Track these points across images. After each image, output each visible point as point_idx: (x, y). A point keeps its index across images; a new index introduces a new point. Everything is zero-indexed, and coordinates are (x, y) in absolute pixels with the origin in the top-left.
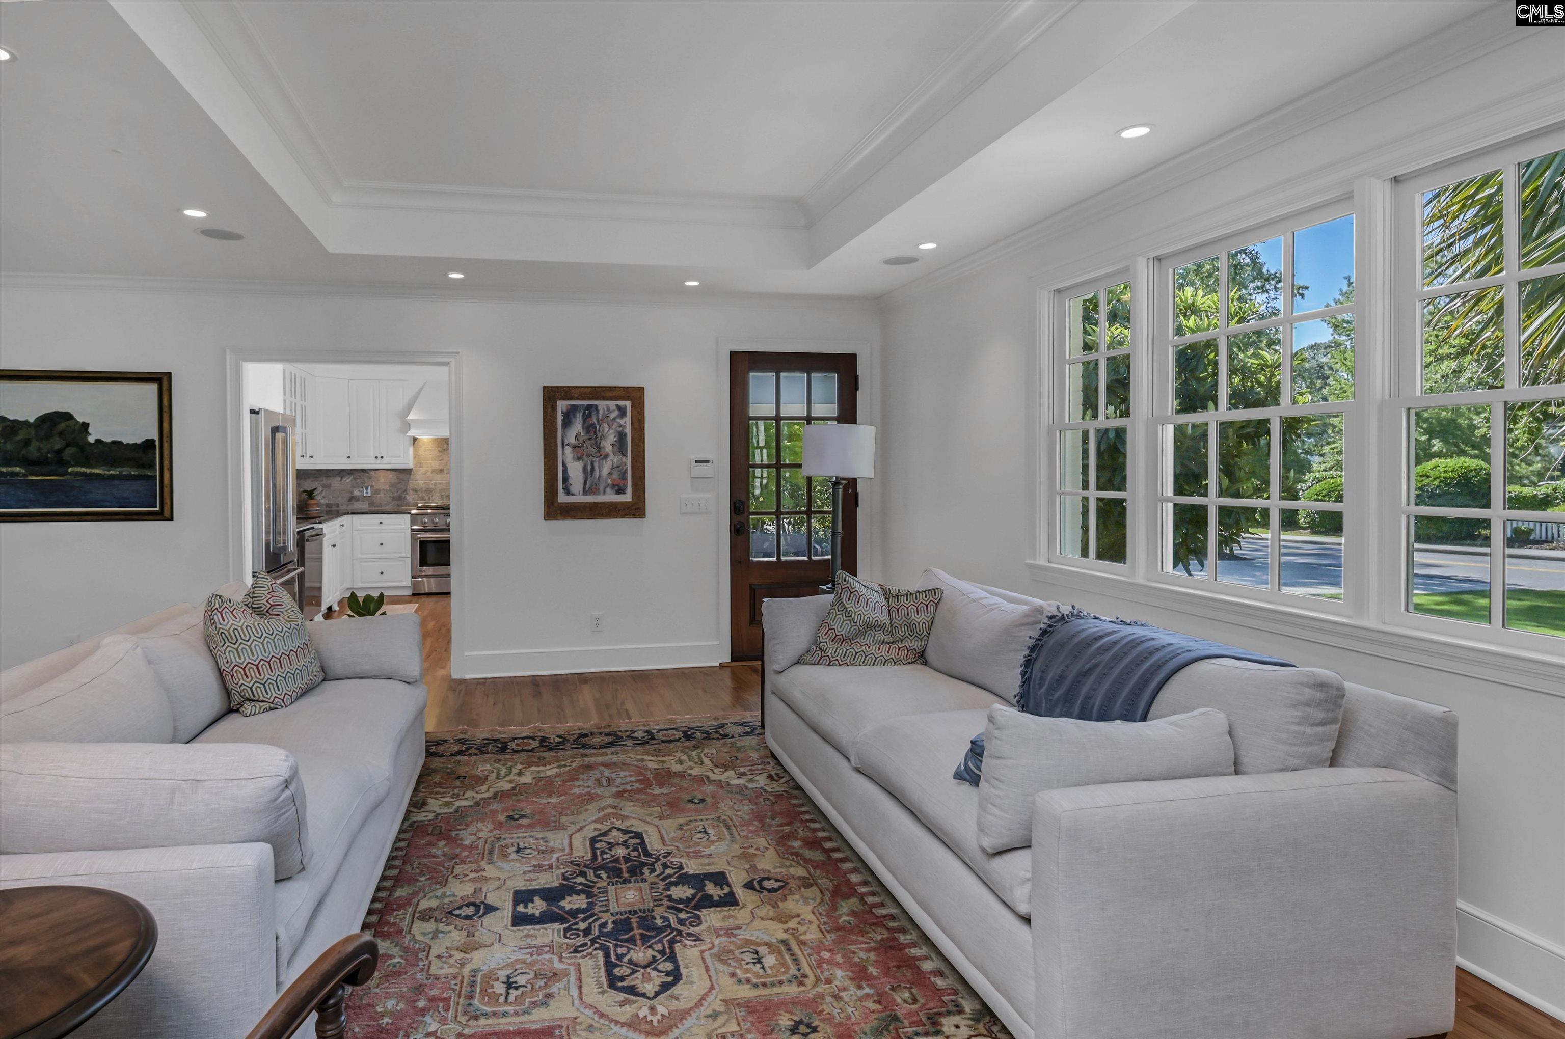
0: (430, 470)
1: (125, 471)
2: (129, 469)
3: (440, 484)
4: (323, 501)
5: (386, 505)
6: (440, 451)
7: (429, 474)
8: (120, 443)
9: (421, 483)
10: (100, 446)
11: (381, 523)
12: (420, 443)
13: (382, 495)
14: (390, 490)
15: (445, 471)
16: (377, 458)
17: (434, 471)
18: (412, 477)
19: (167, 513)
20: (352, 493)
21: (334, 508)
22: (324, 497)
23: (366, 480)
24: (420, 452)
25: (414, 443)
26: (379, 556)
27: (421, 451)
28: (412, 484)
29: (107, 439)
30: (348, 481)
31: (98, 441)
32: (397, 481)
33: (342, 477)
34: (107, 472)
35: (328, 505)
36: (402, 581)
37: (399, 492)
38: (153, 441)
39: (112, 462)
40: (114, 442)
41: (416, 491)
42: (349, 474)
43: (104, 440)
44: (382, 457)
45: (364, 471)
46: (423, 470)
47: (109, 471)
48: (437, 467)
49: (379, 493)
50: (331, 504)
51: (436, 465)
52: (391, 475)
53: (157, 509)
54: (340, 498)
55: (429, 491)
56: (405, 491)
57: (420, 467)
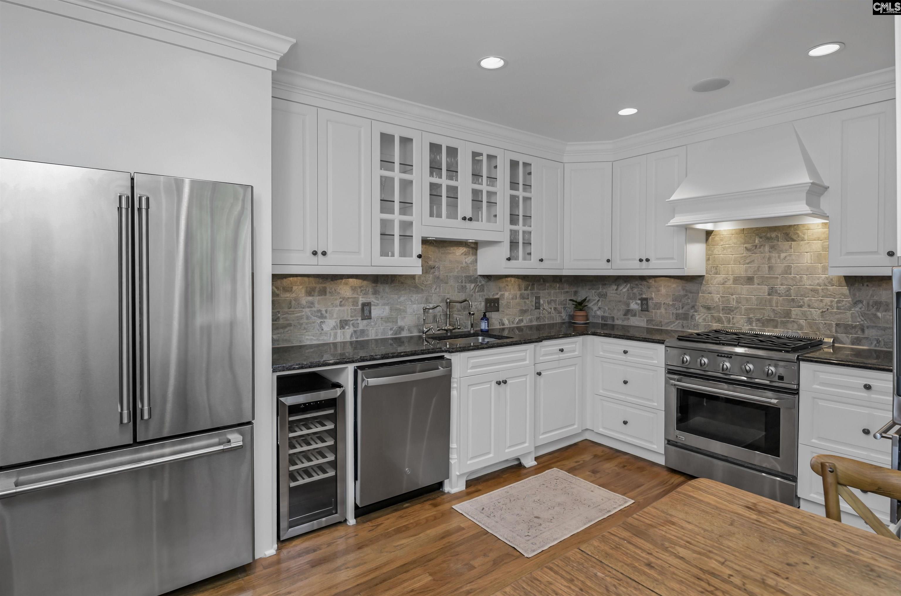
0: (731, 277)
3: (747, 300)
4: (599, 313)
5: (668, 324)
6: (747, 249)
7: (730, 283)
9: (716, 297)
11: (625, 352)
12: (717, 238)
13: (663, 310)
14: (673, 305)
15: (756, 281)
16: (641, 260)
17: (736, 280)
18: (703, 288)
20: (628, 305)
21: (610, 322)
22: (600, 308)
23: (644, 290)
24: (716, 252)
25: (707, 240)
26: (623, 397)
27: (718, 250)
28: (703, 298)
30: (624, 290)
32: (682, 293)
33: (618, 286)
35: (603, 318)
36: (651, 442)
37: (686, 308)
41: (708, 308)
42: (625, 282)
44: (648, 260)
45: (643, 278)
46: (720, 278)
48: (743, 274)
49: (659, 308)
50: (607, 317)
51: (741, 270)
52: (675, 286)
54: (615, 311)
55: (728, 310)
56: (693, 307)
57: (716, 273)
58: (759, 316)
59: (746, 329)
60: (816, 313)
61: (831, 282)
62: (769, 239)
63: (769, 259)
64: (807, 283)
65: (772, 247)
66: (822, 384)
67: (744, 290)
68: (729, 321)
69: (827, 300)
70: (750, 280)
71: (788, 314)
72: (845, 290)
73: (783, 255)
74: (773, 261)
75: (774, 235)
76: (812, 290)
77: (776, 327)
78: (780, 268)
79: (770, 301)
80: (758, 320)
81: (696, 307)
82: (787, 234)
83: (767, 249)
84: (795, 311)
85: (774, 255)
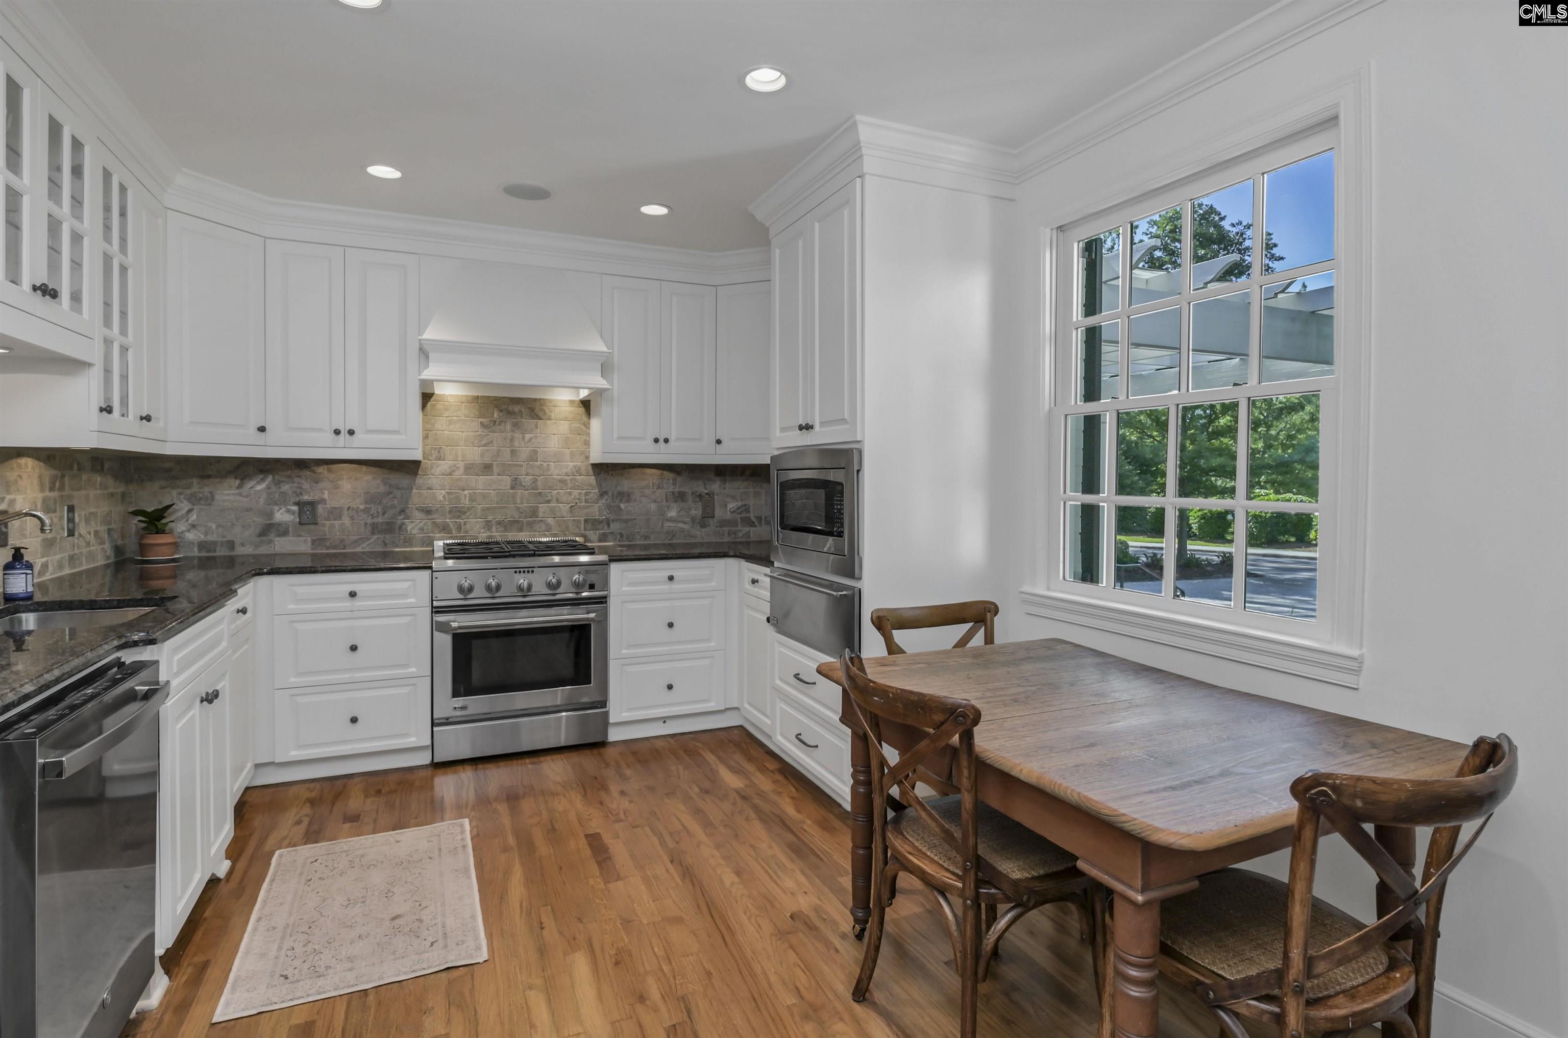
0: (461, 465)
3: (484, 496)
4: (191, 536)
5: (356, 542)
6: (483, 425)
7: (458, 474)
9: (440, 495)
11: (353, 594)
12: (439, 406)
13: (346, 521)
14: (366, 511)
15: (496, 469)
16: (337, 432)
17: (469, 469)
18: (419, 480)
20: (270, 515)
21: (221, 552)
22: (194, 526)
23: (306, 486)
24: (438, 426)
25: (424, 406)
26: (346, 676)
27: (441, 424)
28: (417, 498)
30: (259, 488)
32: (382, 489)
33: (242, 479)
35: (202, 545)
36: (406, 735)
37: (390, 513)
41: (428, 512)
42: (262, 471)
44: (351, 432)
45: (302, 465)
46: (444, 466)
48: (478, 460)
49: (339, 517)
50: (215, 543)
51: (474, 454)
52: (369, 481)
54: (237, 530)
55: (458, 512)
56: (403, 511)
57: (439, 458)
58: (499, 518)
59: (483, 536)
60: (564, 508)
61: (578, 471)
62: (510, 413)
63: (512, 440)
64: (556, 472)
65: (516, 425)
66: (631, 584)
67: (480, 482)
68: (459, 528)
69: (576, 492)
70: (487, 468)
71: (534, 512)
72: (592, 480)
73: (528, 436)
74: (516, 443)
75: (517, 409)
76: (561, 481)
77: (521, 530)
78: (524, 453)
79: (514, 496)
80: (499, 523)
81: (407, 511)
82: (532, 410)
83: (509, 427)
84: (543, 508)
85: (518, 435)
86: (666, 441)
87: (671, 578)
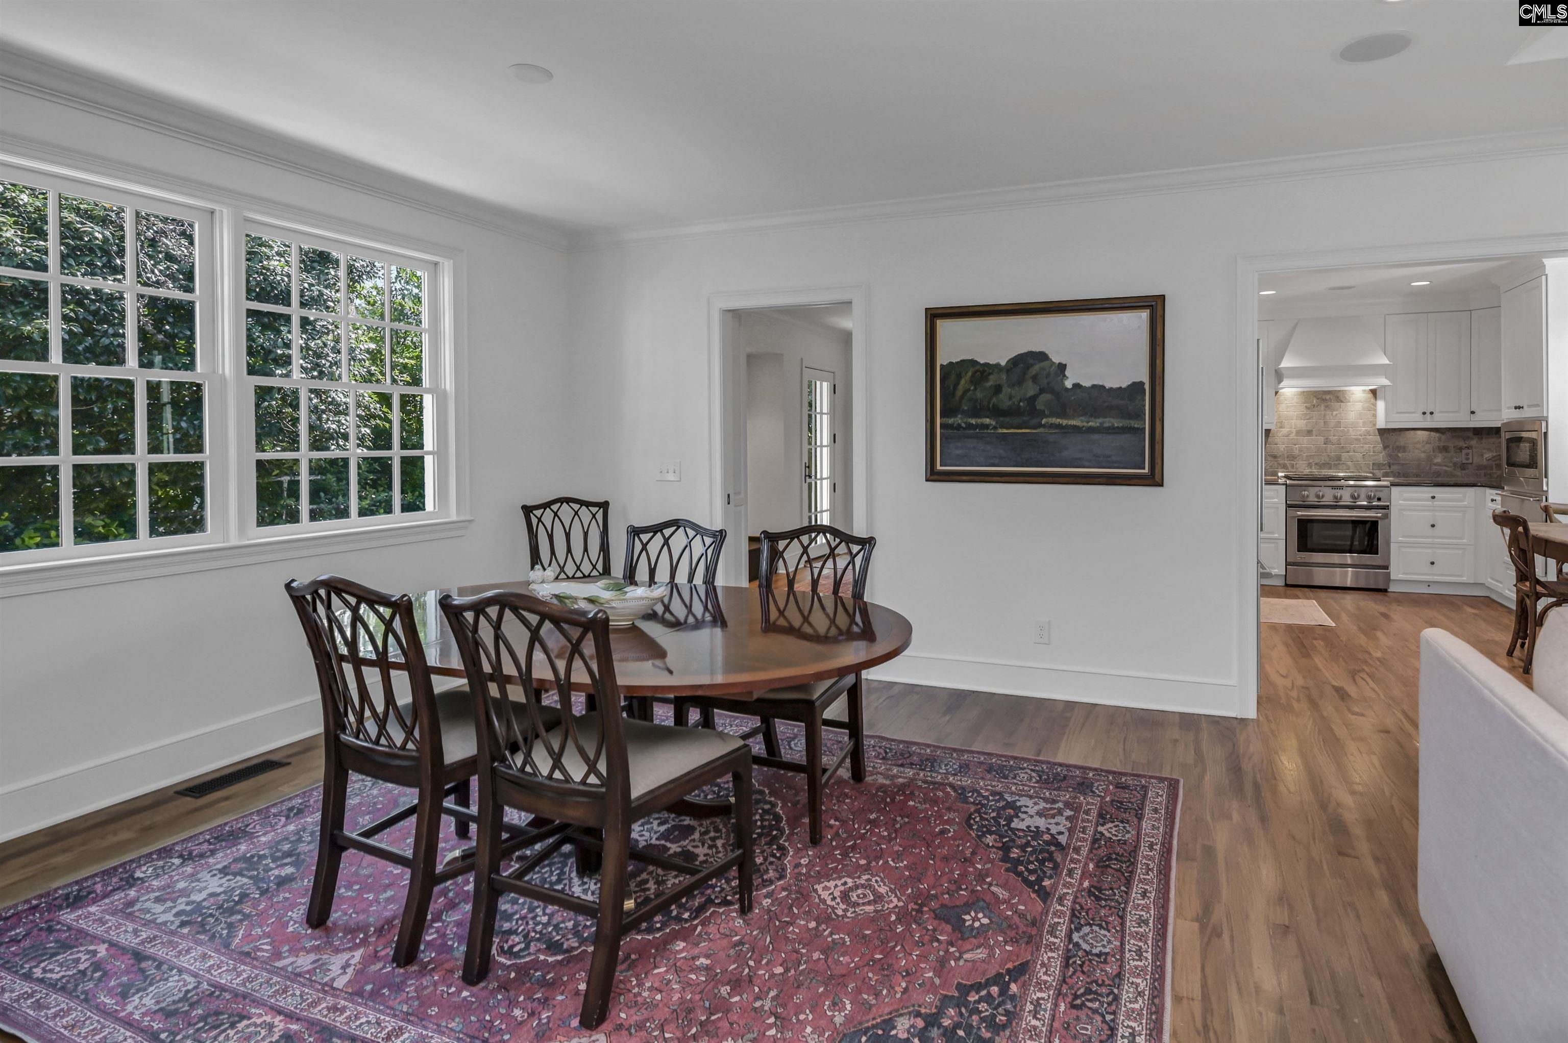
0: (1294, 431)
1: (1108, 422)
2: (1112, 420)
3: (1307, 448)
6: (1307, 408)
7: (1293, 436)
8: (1103, 387)
9: (1282, 447)
10: (1078, 391)
12: (1282, 398)
15: (1314, 433)
17: (1299, 433)
18: (1270, 440)
19: (1157, 478)
24: (1281, 409)
29: (1086, 383)
31: (1077, 386)
34: (1085, 424)
36: (1273, 569)
38: (1142, 384)
39: (1095, 412)
40: (1094, 386)
41: (1274, 458)
43: (1084, 385)
46: (1285, 431)
47: (1088, 422)
48: (1304, 428)
51: (1302, 424)
53: (1146, 471)
55: (1292, 457)
57: (1281, 427)
58: (1317, 461)
59: (1307, 471)
60: (1360, 455)
61: (1368, 433)
62: (1324, 400)
63: (1325, 415)
64: (1353, 434)
65: (1327, 407)
66: (1406, 500)
67: (1305, 441)
68: (1293, 466)
69: (1366, 446)
70: (1309, 433)
71: (1339, 458)
72: (1378, 438)
73: (1335, 413)
74: (1327, 417)
75: (1328, 397)
76: (1356, 439)
77: (1330, 468)
78: (1332, 423)
79: (1326, 449)
80: (1316, 464)
82: (1338, 397)
83: (1323, 408)
84: (1344, 455)
85: (1329, 412)
86: (1432, 413)
87: (1433, 497)
